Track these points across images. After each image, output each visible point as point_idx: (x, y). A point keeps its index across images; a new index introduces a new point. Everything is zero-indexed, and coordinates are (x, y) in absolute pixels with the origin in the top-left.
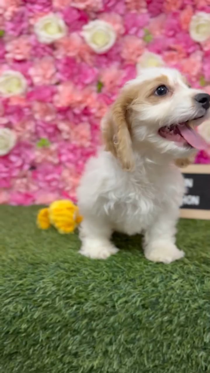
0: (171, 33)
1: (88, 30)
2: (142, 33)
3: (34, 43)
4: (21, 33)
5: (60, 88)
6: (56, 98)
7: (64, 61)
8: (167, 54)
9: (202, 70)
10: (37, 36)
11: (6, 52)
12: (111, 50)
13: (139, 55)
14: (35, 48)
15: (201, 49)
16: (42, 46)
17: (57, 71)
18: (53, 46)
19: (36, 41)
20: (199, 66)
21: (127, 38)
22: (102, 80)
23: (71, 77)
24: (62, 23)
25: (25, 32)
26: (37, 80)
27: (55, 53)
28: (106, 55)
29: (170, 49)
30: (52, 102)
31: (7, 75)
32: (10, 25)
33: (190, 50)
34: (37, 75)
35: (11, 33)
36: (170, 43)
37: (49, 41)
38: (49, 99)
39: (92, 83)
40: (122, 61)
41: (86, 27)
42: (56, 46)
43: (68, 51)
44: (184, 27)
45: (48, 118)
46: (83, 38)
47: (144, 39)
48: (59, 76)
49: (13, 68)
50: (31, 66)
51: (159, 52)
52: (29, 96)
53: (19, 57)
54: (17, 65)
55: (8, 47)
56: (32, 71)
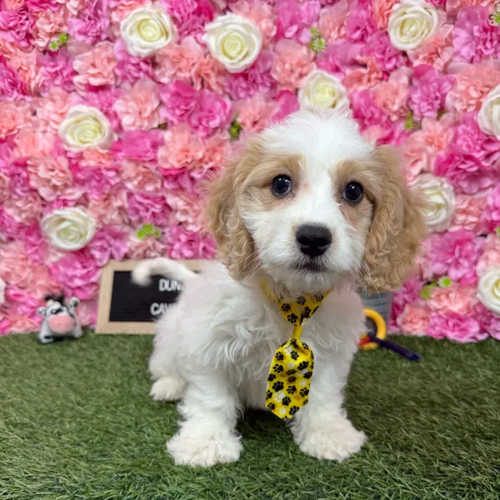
0: (357, 35)
1: (213, 32)
2: (306, 36)
3: (119, 57)
4: (98, 38)
5: (167, 135)
6: (161, 152)
7: (172, 88)
8: (348, 71)
9: (409, 99)
10: (124, 43)
11: (75, 73)
12: (253, 66)
13: (301, 76)
14: (121, 65)
15: (409, 63)
16: (134, 61)
17: (161, 103)
18: (152, 61)
19: (124, 51)
20: (403, 94)
21: (281, 45)
22: (239, 120)
23: (186, 116)
24: (166, 19)
25: (104, 36)
26: (126, 121)
27: (157, 73)
28: (244, 75)
29: (355, 63)
30: (154, 161)
31: (77, 113)
32: (77, 25)
33: (389, 66)
34: (127, 113)
35: (80, 38)
36: (356, 52)
37: (145, 53)
38: (150, 155)
39: (221, 127)
40: (274, 85)
41: (208, 27)
42: (158, 60)
43: (180, 70)
44: (380, 24)
45: (150, 188)
46: (204, 46)
47: (309, 46)
48: (164, 114)
49: (85, 100)
50: (117, 96)
51: (336, 70)
52: (114, 149)
53: (96, 82)
54: (93, 95)
55: (77, 64)
56: (118, 106)
